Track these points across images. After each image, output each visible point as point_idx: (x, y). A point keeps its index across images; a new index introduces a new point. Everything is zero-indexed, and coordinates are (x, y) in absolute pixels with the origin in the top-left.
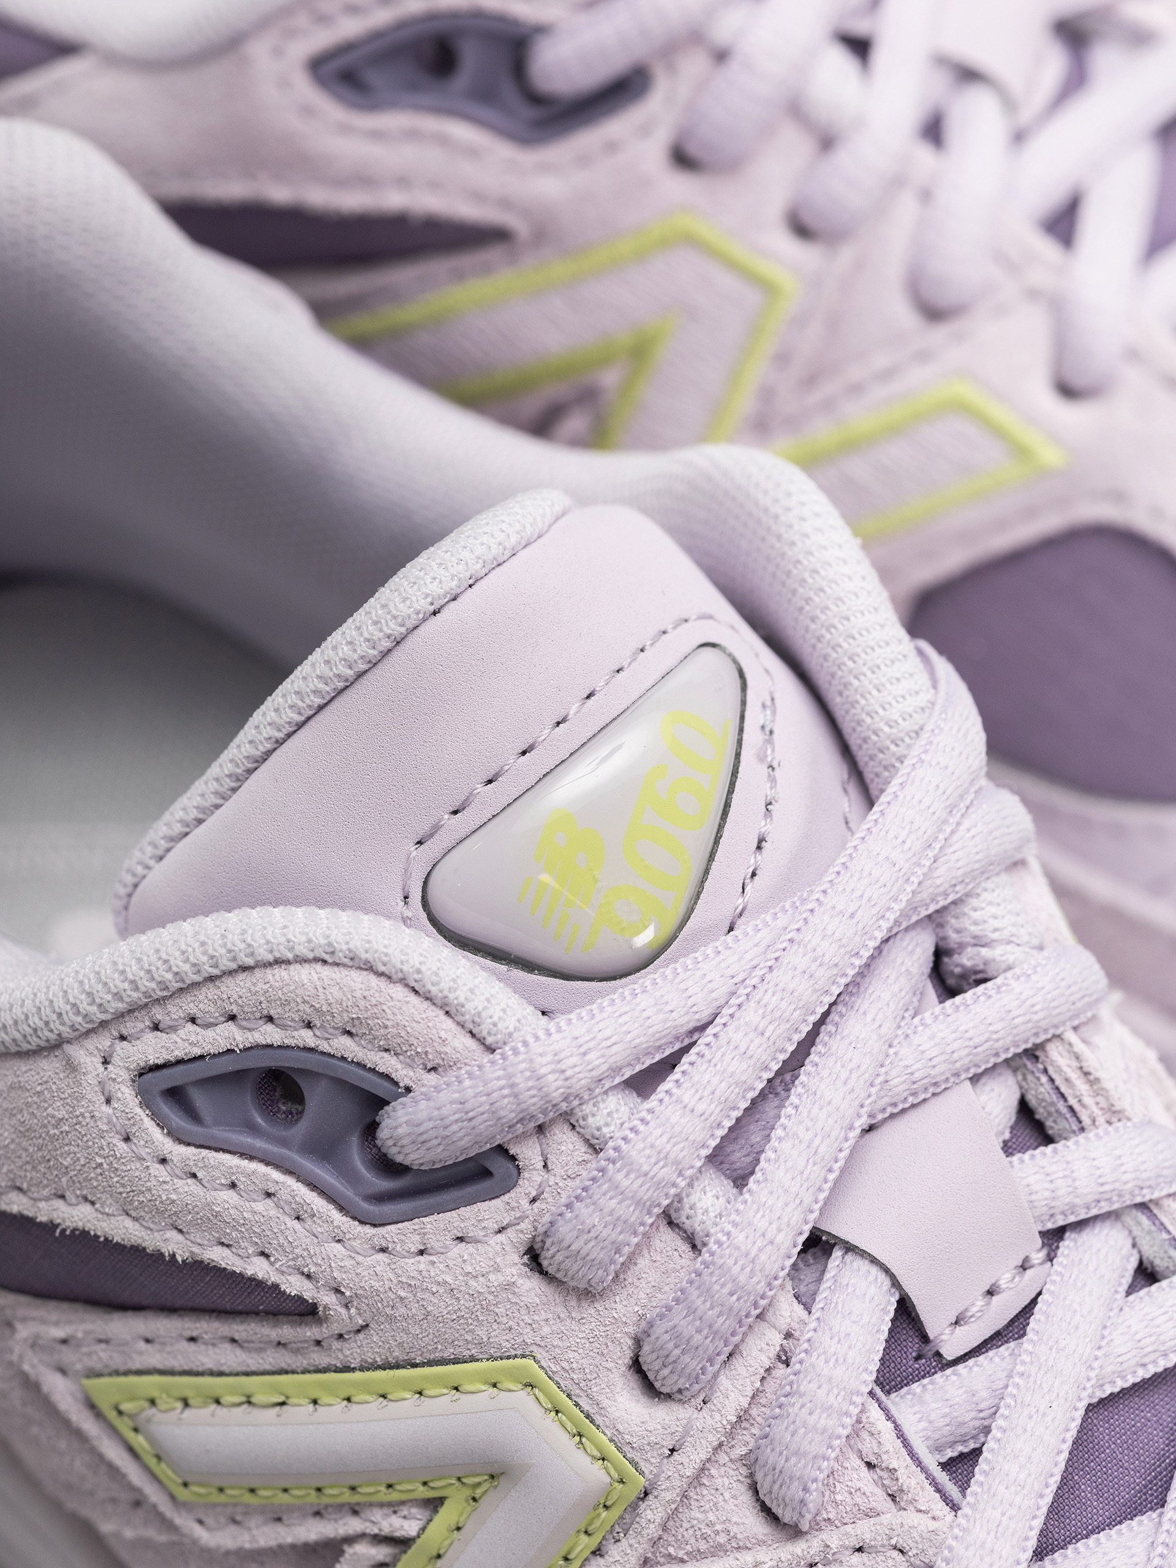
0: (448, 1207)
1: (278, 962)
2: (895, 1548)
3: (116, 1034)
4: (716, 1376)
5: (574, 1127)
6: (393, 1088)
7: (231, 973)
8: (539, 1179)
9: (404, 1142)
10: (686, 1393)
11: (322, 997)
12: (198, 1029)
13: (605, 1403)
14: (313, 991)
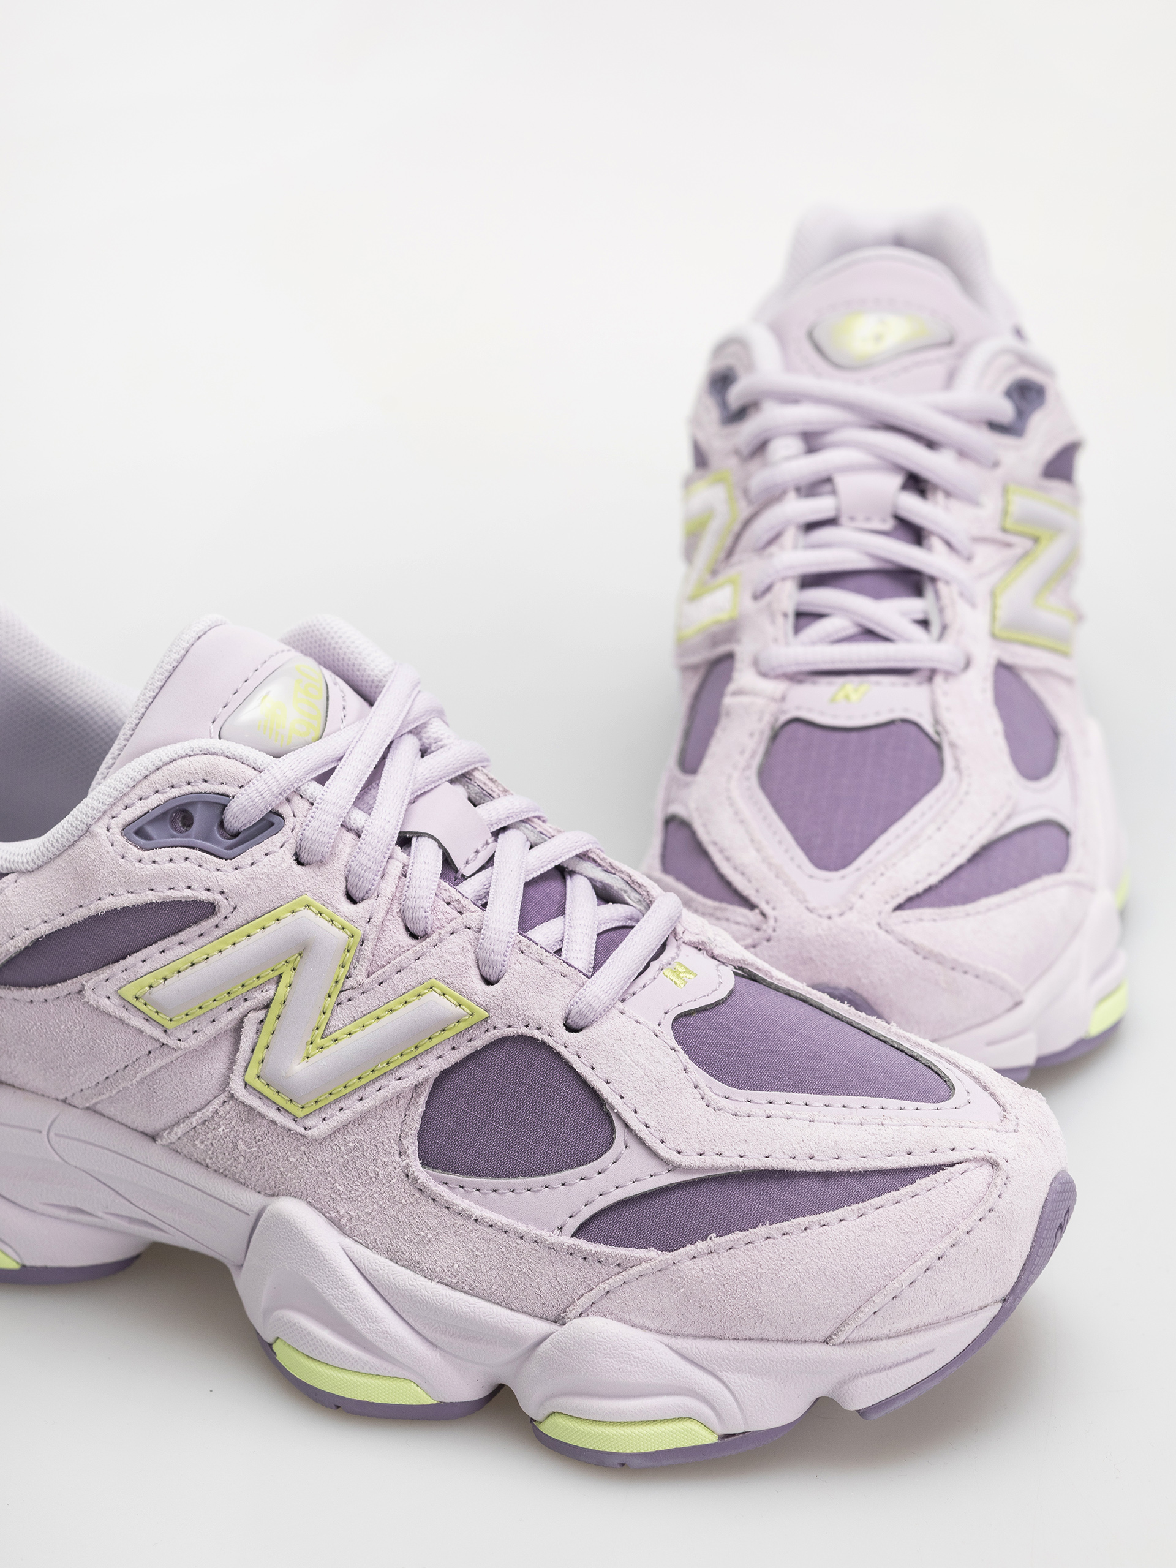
0: (260, 842)
1: (173, 761)
2: (466, 927)
3: (110, 816)
4: (379, 883)
5: (301, 796)
6: (228, 798)
7: (153, 772)
8: (293, 820)
9: (237, 814)
10: (369, 892)
11: (192, 768)
12: (144, 801)
13: (339, 907)
14: (187, 767)
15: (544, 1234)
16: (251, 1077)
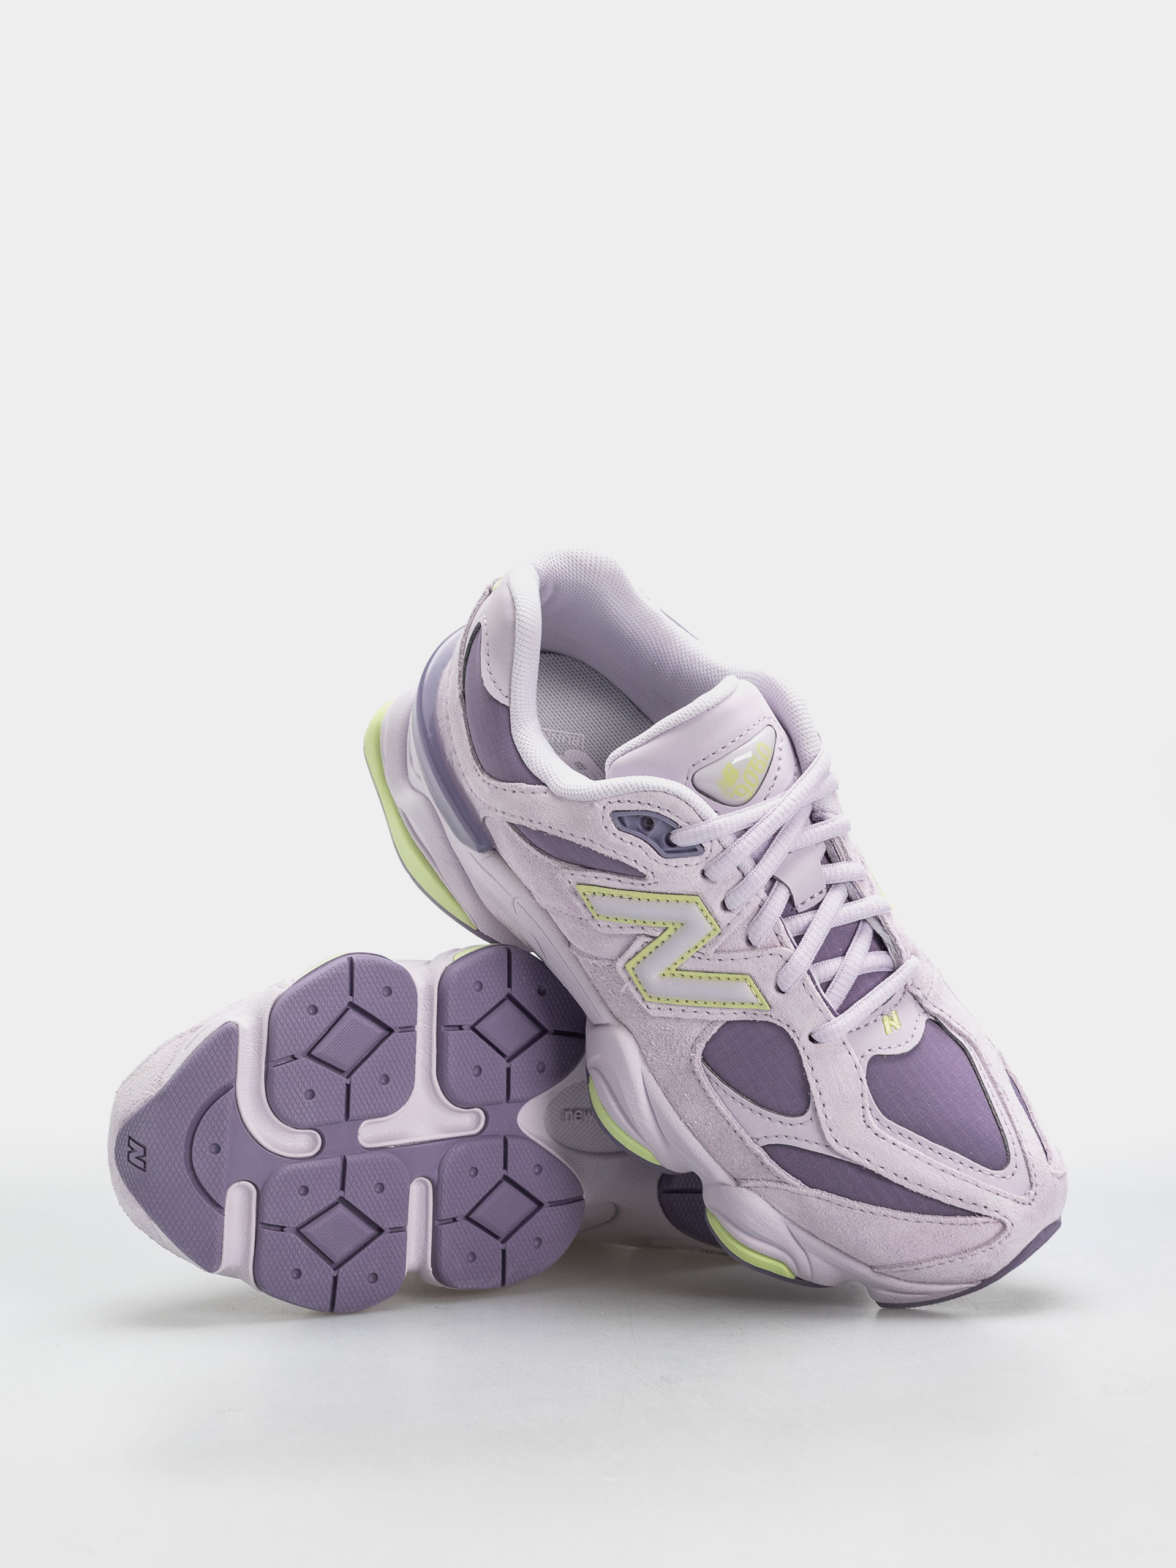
0: (685, 857)
1: (654, 791)
2: (779, 954)
3: (608, 802)
4: (743, 908)
5: (719, 843)
6: (677, 826)
7: (642, 791)
8: (709, 854)
9: (678, 839)
10: (735, 911)
11: (663, 801)
12: (630, 803)
13: (714, 909)
15: (747, 1138)
16: (629, 966)
